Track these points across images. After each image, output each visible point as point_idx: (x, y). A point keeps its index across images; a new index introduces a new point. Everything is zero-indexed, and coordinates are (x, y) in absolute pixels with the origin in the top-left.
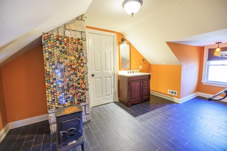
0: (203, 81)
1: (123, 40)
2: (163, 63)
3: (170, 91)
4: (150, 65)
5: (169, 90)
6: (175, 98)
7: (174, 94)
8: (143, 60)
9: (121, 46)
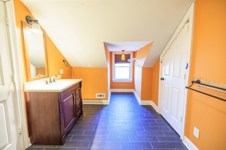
0: (113, 80)
1: (29, 20)
2: (89, 66)
3: (98, 95)
4: (71, 68)
5: (96, 94)
6: (103, 101)
7: (102, 97)
8: (64, 61)
9: (27, 31)
